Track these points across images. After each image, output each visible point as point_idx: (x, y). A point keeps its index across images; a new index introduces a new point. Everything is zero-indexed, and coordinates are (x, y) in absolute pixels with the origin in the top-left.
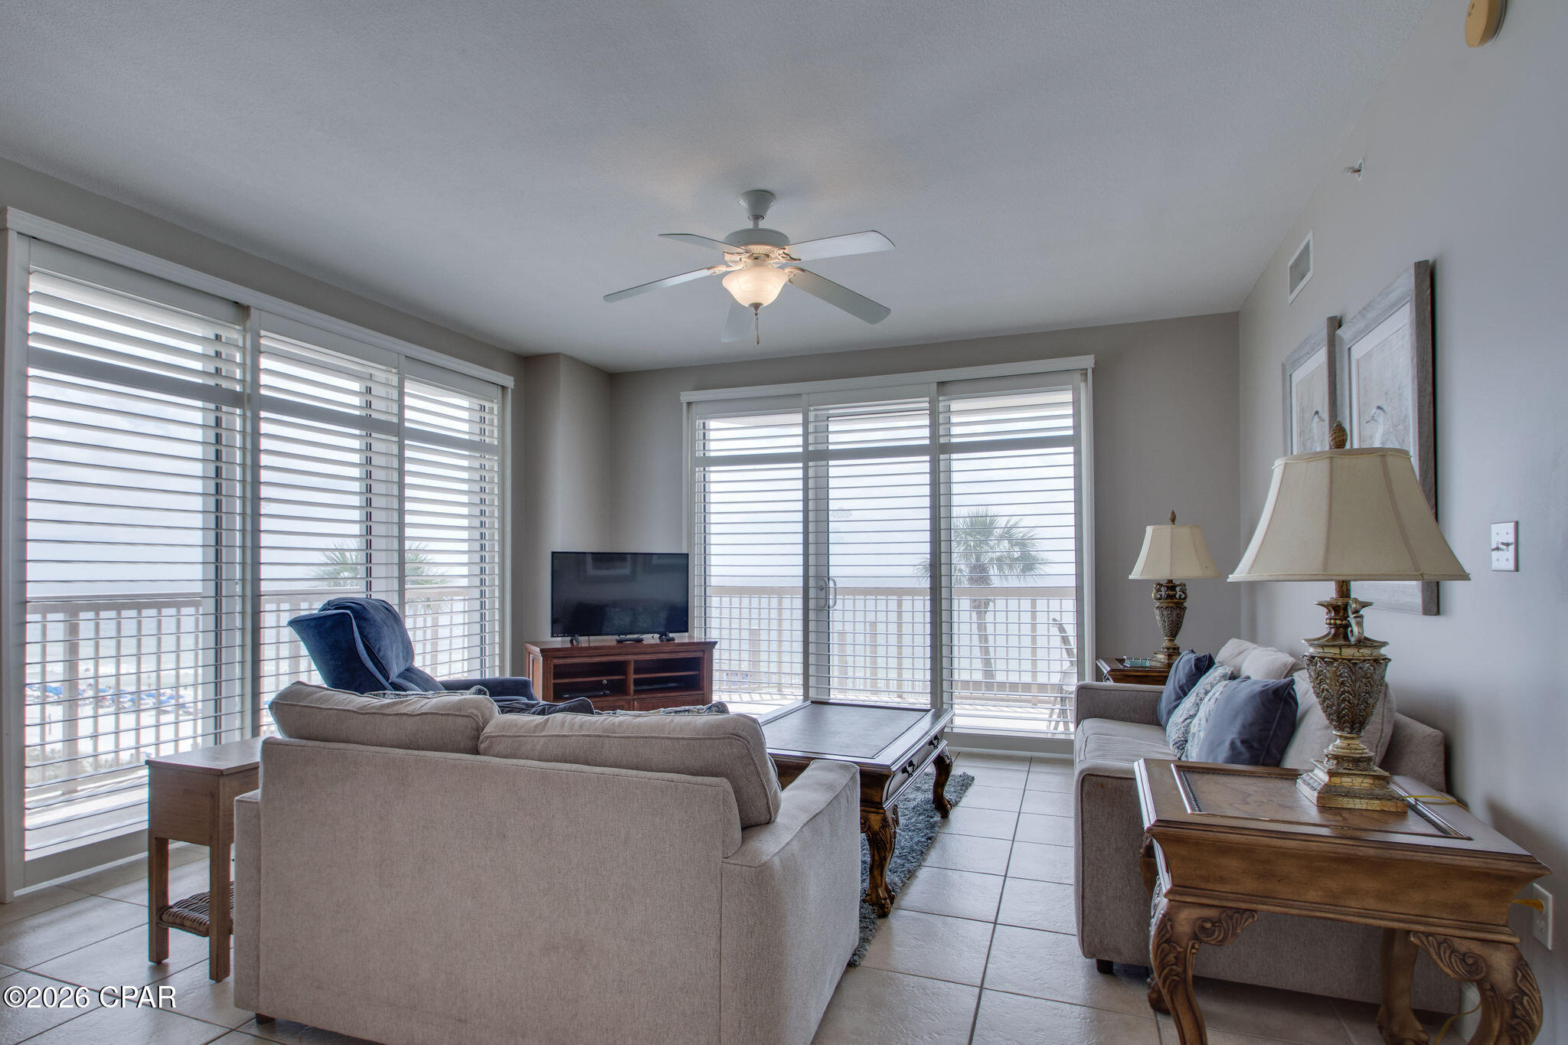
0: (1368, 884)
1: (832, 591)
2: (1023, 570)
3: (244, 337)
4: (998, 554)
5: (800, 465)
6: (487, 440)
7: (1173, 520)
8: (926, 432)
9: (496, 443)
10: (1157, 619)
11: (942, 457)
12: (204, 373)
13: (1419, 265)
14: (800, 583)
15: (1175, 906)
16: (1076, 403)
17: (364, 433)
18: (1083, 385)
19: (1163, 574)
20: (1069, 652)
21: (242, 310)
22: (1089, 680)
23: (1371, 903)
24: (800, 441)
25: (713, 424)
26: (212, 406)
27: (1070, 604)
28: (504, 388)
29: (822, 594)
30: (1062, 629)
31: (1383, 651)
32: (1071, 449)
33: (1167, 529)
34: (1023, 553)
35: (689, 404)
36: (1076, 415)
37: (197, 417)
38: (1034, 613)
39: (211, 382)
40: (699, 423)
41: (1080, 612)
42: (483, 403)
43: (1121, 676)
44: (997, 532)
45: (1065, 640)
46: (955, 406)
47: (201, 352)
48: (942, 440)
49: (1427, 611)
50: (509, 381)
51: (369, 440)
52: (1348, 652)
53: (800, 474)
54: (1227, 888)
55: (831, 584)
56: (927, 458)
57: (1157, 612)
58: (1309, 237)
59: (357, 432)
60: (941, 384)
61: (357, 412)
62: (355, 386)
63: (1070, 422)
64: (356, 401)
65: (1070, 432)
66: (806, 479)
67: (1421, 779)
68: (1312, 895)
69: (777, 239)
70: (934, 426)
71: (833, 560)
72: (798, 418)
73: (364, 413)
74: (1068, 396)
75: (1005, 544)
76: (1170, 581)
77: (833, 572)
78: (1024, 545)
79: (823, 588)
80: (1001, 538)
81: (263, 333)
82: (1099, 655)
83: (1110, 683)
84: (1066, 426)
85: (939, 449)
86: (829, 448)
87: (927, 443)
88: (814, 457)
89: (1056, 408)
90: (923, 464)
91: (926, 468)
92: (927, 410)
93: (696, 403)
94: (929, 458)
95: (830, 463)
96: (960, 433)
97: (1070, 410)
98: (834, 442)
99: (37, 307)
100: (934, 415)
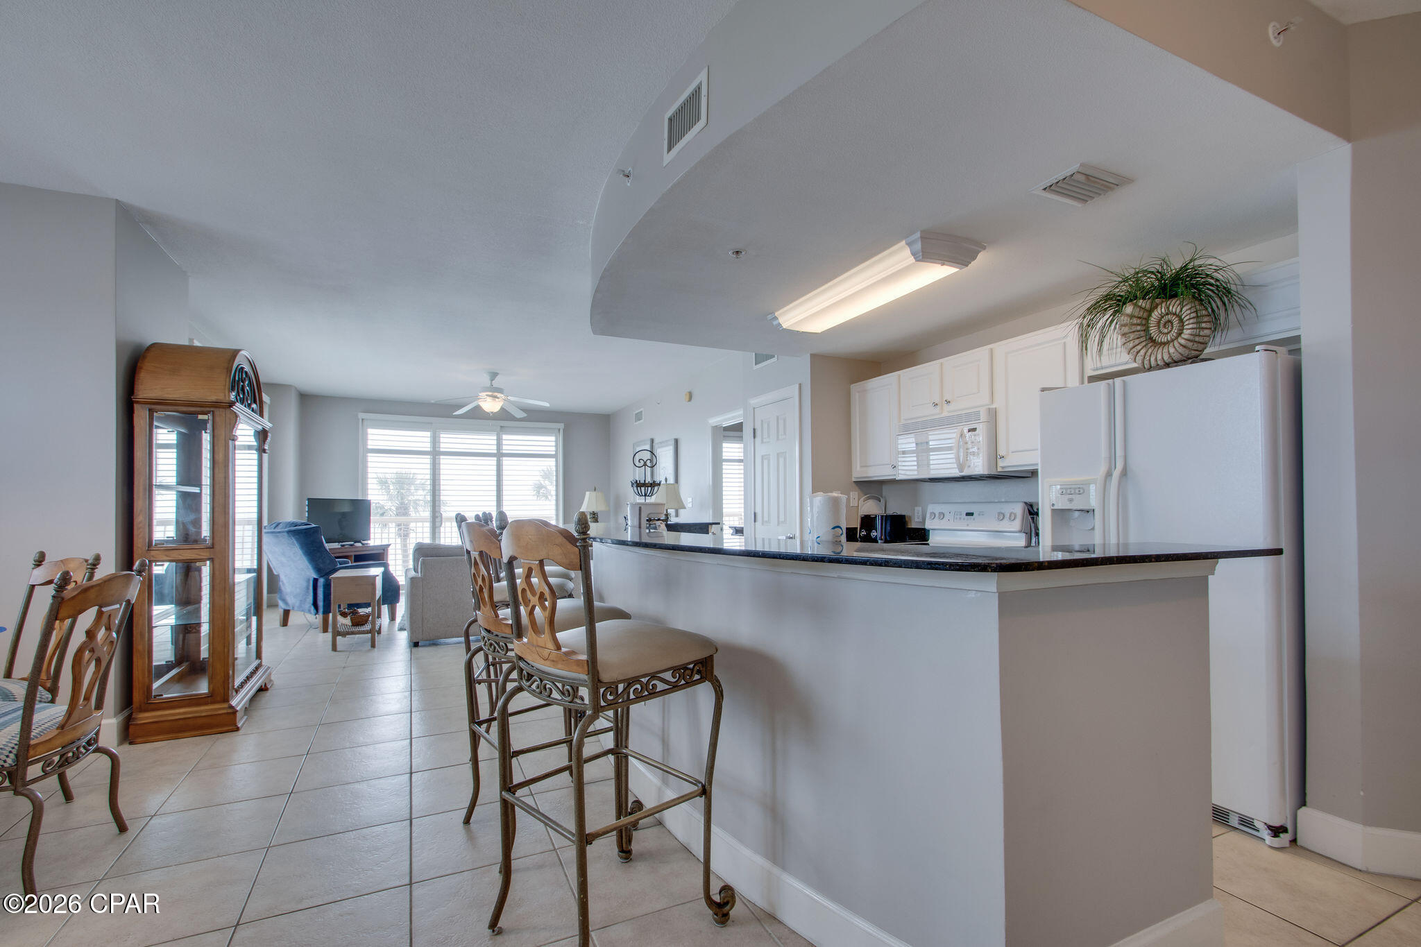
5: (430, 457)
7: (596, 490)
8: (494, 447)
11: (500, 459)
13: (675, 440)
16: (556, 441)
18: (559, 434)
24: (429, 445)
25: (372, 431)
32: (554, 459)
33: (593, 493)
35: (363, 420)
36: (557, 446)
40: (367, 430)
46: (505, 437)
48: (501, 451)
58: (642, 409)
60: (501, 427)
63: (554, 449)
65: (554, 453)
66: (433, 464)
70: (498, 445)
74: (553, 438)
84: (552, 450)
85: (499, 455)
86: (442, 450)
87: (495, 452)
88: (435, 454)
89: (547, 443)
90: (493, 461)
91: (495, 463)
92: (495, 438)
93: (367, 420)
94: (495, 459)
95: (442, 457)
96: (506, 449)
97: (554, 444)
98: (445, 447)
100: (498, 440)
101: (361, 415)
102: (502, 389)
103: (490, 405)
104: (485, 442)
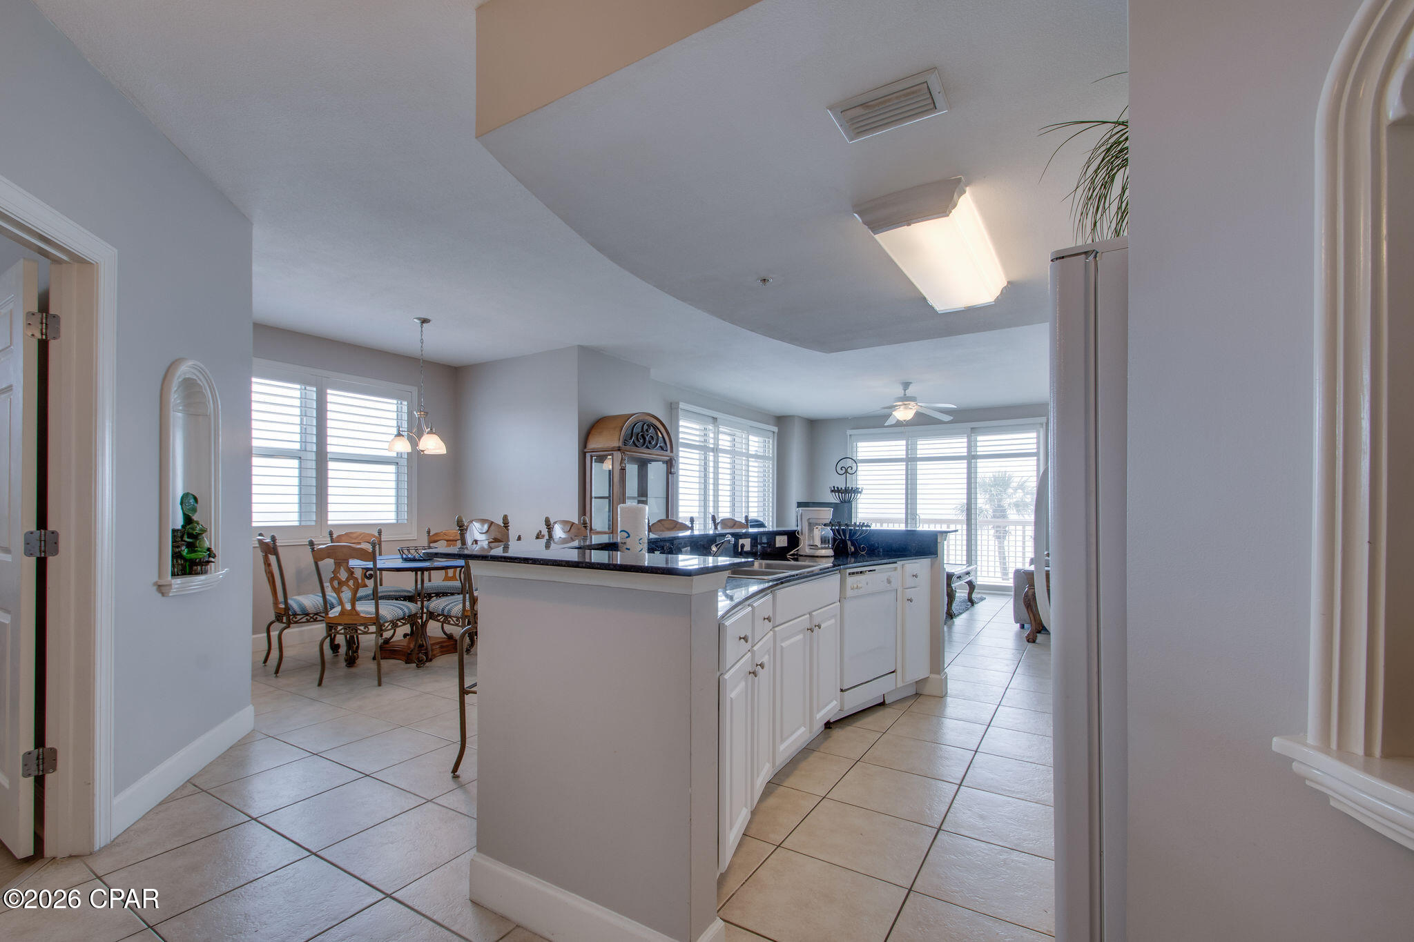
1: (918, 520)
3: (715, 428)
4: (1015, 500)
5: (904, 463)
6: (767, 455)
8: (965, 450)
9: (771, 455)
11: (973, 461)
12: (699, 441)
14: (903, 516)
16: (1038, 438)
17: (732, 456)
18: (1040, 430)
21: (715, 419)
24: (904, 453)
25: (859, 444)
26: (703, 452)
28: (774, 432)
29: (914, 522)
32: (1035, 458)
35: (850, 435)
36: (1038, 443)
37: (697, 456)
38: (1024, 532)
39: (703, 444)
40: (855, 444)
42: (765, 439)
44: (1014, 485)
46: (979, 438)
47: (699, 434)
48: (973, 453)
50: (776, 429)
51: (734, 459)
53: (904, 467)
55: (918, 517)
56: (966, 461)
59: (729, 456)
60: (972, 428)
61: (729, 448)
62: (729, 438)
63: (1035, 446)
64: (729, 444)
65: (1035, 451)
66: (907, 470)
69: (913, 399)
70: (969, 447)
71: (918, 506)
72: (904, 442)
73: (732, 449)
74: (1034, 435)
77: (918, 512)
79: (914, 519)
81: (720, 426)
84: (1032, 448)
85: (971, 457)
86: (918, 456)
87: (966, 454)
88: (911, 460)
89: (1027, 440)
90: (964, 464)
91: (966, 466)
92: (966, 440)
93: (853, 435)
95: (918, 463)
96: (981, 450)
97: (1032, 441)
98: (920, 453)
99: (681, 429)
100: (969, 442)
101: (849, 432)
102: (916, 397)
103: (903, 414)
104: (958, 445)
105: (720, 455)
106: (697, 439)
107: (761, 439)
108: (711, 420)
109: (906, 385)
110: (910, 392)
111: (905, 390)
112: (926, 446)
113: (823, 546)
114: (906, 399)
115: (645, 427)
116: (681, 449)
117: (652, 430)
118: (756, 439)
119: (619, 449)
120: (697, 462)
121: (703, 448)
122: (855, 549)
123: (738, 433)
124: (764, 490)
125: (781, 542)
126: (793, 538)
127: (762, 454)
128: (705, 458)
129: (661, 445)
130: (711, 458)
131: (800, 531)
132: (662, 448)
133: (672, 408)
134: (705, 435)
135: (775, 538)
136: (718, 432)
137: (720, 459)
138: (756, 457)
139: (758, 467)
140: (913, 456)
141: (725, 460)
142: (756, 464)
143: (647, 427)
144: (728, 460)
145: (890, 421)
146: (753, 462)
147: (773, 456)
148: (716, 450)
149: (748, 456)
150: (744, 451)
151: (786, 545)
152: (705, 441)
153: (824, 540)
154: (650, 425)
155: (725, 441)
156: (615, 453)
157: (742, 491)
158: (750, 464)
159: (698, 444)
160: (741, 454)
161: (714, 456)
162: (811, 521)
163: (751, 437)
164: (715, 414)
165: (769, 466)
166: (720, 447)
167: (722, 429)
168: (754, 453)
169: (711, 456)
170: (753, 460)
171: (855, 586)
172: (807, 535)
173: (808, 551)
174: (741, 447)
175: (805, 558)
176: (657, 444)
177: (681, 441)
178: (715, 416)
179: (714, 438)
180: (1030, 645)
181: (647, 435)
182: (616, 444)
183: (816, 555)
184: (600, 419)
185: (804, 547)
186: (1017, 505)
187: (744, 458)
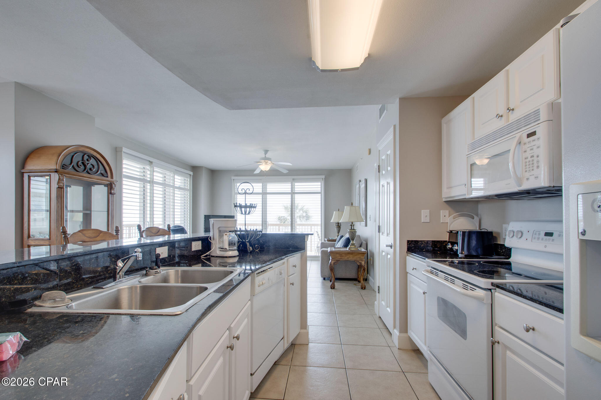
0: (351, 256)
2: (306, 220)
3: (151, 168)
4: (299, 214)
5: (261, 195)
6: (186, 188)
7: (339, 210)
8: (290, 190)
9: (189, 188)
10: (336, 230)
11: (293, 195)
12: (140, 175)
13: (365, 179)
14: (261, 223)
15: (332, 261)
16: (321, 185)
17: (163, 187)
18: (322, 181)
19: (337, 221)
20: (319, 237)
21: (151, 163)
22: (323, 241)
23: (351, 258)
24: (261, 190)
26: (142, 183)
27: (319, 227)
28: (190, 175)
29: (266, 225)
30: (317, 233)
31: (356, 231)
32: (320, 195)
33: (338, 212)
34: (306, 215)
35: (234, 179)
36: (321, 188)
37: (138, 185)
39: (142, 178)
41: (321, 229)
42: (185, 178)
43: (329, 240)
44: (300, 207)
45: (318, 235)
46: (296, 184)
47: (139, 171)
48: (293, 191)
49: (365, 226)
50: (192, 173)
51: (165, 189)
52: (352, 231)
54: (337, 258)
55: (267, 223)
57: (336, 228)
58: (358, 164)
59: (161, 186)
60: (293, 179)
61: (161, 182)
62: (161, 176)
63: (320, 189)
64: (161, 179)
65: (320, 191)
66: (262, 198)
67: (364, 248)
68: (346, 258)
69: (269, 159)
70: (292, 188)
71: (268, 217)
72: (261, 184)
73: (163, 182)
74: (319, 184)
75: (301, 212)
76: (338, 222)
77: (268, 220)
78: (306, 212)
79: (266, 224)
80: (300, 210)
81: (154, 167)
82: (325, 237)
83: (327, 242)
84: (319, 190)
85: (293, 193)
86: (268, 192)
87: (290, 192)
88: (264, 194)
89: (317, 186)
91: (290, 197)
92: (290, 185)
93: (236, 179)
94: (290, 195)
95: (268, 195)
96: (297, 190)
97: (320, 186)
98: (269, 190)
99: (124, 166)
100: (292, 186)
101: (233, 178)
102: (271, 159)
103: (265, 167)
104: (286, 187)
105: (154, 185)
106: (138, 174)
107: (183, 178)
108: (148, 163)
109: (266, 152)
110: (268, 155)
111: (265, 154)
112: (272, 187)
113: (231, 248)
114: (266, 159)
115: (86, 157)
116: (124, 179)
117: (92, 161)
118: (180, 178)
119: (56, 171)
120: (138, 189)
121: (143, 180)
122: (253, 248)
123: (168, 173)
124: (185, 208)
125: (196, 246)
126: (206, 243)
127: (183, 187)
128: (144, 187)
129: (102, 172)
130: (149, 187)
131: (212, 237)
132: (102, 175)
133: (117, 151)
134: (144, 172)
135: (191, 243)
136: (153, 171)
137: (155, 188)
138: (179, 188)
139: (181, 194)
140: (265, 192)
141: (158, 190)
142: (180, 193)
143: (87, 157)
144: (161, 189)
145: (257, 172)
146: (177, 191)
147: (190, 188)
148: (152, 182)
149: (174, 187)
150: (171, 184)
151: (201, 249)
152: (144, 176)
153: (231, 244)
154: (90, 156)
155: (158, 177)
156: (53, 174)
157: (170, 208)
158: (176, 192)
159: (139, 177)
160: (169, 186)
161: (151, 186)
162: (221, 229)
163: (176, 177)
164: (151, 159)
165: (187, 194)
166: (154, 180)
167: (156, 169)
168: (178, 186)
169: (148, 186)
170: (178, 190)
171: (261, 283)
172: (218, 241)
173: (219, 253)
174: (169, 181)
175: (216, 258)
176: (98, 171)
177: (124, 173)
178: (151, 160)
179: (150, 174)
180: (333, 290)
181: (88, 164)
182: (53, 167)
183: (225, 256)
184: (41, 147)
185: (215, 250)
186: (300, 217)
187: (171, 189)
